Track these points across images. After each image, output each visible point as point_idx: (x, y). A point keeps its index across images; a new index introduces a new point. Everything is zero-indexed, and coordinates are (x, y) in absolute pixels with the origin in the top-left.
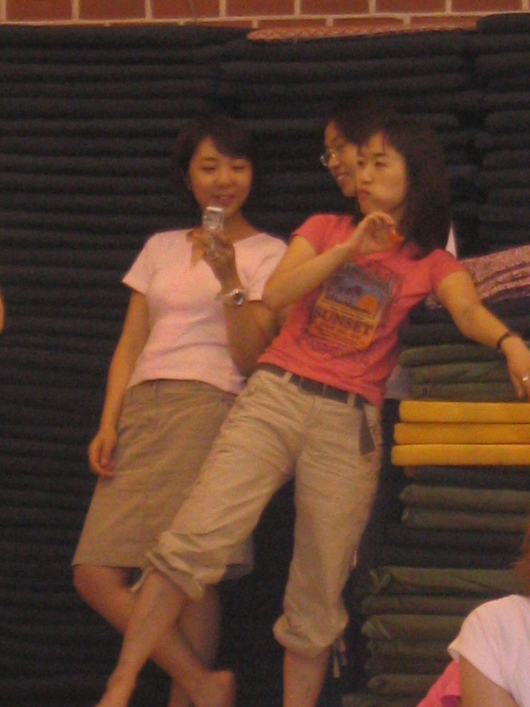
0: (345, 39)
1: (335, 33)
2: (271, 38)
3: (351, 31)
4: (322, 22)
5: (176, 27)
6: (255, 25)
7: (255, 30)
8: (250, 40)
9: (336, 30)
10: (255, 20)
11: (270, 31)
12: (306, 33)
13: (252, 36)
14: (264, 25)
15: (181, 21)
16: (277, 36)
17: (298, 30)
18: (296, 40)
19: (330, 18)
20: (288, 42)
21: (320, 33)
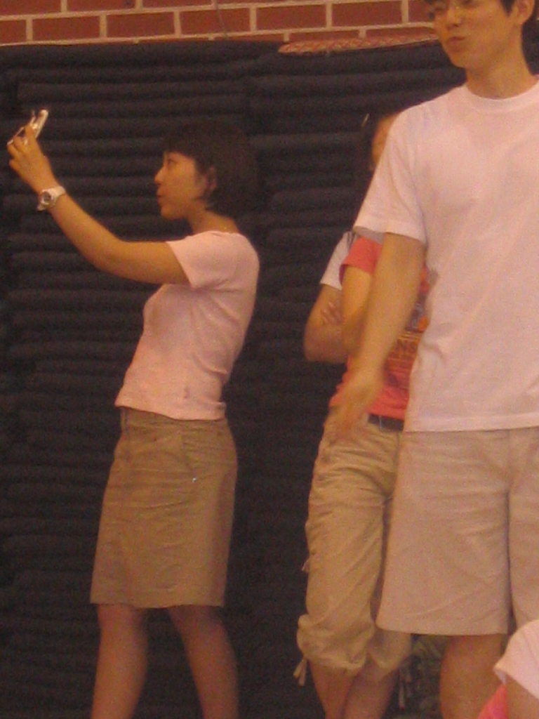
0: (378, 50)
1: (368, 45)
2: (303, 51)
3: (383, 42)
4: (355, 34)
5: (205, 42)
6: (286, 39)
7: (287, 43)
8: (282, 54)
9: (369, 42)
10: (286, 33)
11: (301, 44)
12: (339, 45)
13: (284, 49)
14: (295, 38)
15: (211, 36)
16: (309, 49)
17: (331, 42)
18: (328, 52)
19: (363, 30)
20: (321, 55)
21: (352, 45)
